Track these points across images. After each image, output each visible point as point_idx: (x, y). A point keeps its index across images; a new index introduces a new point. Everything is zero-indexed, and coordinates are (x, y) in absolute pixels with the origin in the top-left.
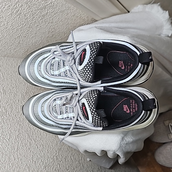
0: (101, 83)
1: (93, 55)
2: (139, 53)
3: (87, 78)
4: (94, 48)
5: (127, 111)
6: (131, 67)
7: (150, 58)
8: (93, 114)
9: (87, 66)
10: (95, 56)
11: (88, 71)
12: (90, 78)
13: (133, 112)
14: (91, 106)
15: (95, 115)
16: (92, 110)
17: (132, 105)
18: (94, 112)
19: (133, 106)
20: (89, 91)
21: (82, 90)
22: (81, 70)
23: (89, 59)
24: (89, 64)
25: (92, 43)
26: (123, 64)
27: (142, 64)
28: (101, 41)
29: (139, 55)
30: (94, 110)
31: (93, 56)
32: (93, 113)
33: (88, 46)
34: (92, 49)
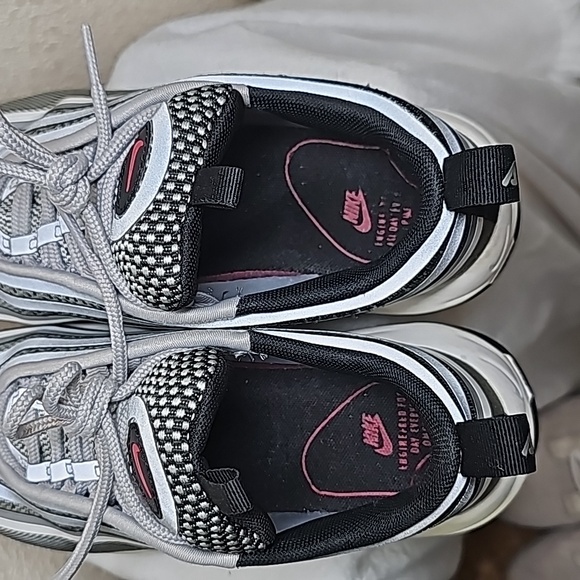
0: (240, 313)
1: (186, 158)
2: (441, 154)
3: (151, 285)
4: (197, 119)
5: (381, 446)
6: (404, 222)
7: (505, 183)
8: (179, 489)
9: (154, 217)
10: (200, 162)
11: (159, 249)
12: (166, 286)
13: (408, 452)
14: (168, 447)
15: (192, 497)
16: (172, 469)
17: (408, 417)
18: (183, 478)
19: (408, 422)
20: (170, 358)
21: (136, 349)
22: (123, 240)
23: (165, 182)
24: (165, 208)
25: (184, 94)
26: (364, 208)
27: (458, 212)
28: (242, 84)
29: (441, 163)
30: (189, 467)
31: (187, 163)
32: (179, 483)
33: (164, 110)
34: (186, 126)
